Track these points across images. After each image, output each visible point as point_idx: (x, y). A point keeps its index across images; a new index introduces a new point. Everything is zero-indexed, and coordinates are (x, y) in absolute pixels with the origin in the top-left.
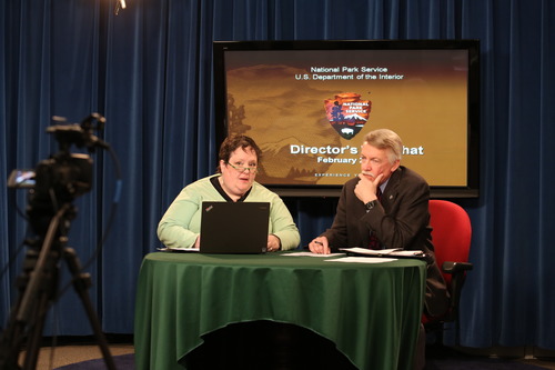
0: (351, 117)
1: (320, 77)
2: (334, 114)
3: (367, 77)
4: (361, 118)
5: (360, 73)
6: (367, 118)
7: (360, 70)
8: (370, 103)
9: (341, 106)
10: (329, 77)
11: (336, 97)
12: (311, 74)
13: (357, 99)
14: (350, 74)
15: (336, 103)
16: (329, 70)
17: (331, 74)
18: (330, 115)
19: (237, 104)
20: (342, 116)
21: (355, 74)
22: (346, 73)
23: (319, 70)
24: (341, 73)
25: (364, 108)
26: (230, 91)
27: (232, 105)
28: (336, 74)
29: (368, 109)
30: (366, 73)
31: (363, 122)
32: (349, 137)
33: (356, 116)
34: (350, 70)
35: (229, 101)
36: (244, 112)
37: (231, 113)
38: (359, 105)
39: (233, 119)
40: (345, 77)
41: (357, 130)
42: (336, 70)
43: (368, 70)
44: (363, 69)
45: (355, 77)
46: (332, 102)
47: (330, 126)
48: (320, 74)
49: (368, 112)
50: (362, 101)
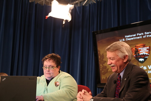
0: (142, 54)
1: (129, 39)
2: (135, 53)
3: (148, 36)
4: (146, 54)
5: (144, 35)
6: (149, 53)
7: (144, 34)
8: (150, 47)
9: (138, 50)
10: (132, 39)
11: (136, 46)
12: (125, 38)
13: (144, 46)
14: (140, 36)
15: (136, 49)
16: (132, 36)
17: (133, 37)
18: (134, 54)
19: (101, 53)
20: (139, 54)
21: (142, 36)
22: (139, 36)
23: (128, 36)
24: (136, 36)
25: (147, 49)
26: (99, 49)
27: (100, 54)
28: (135, 37)
29: (149, 49)
30: (147, 34)
31: (148, 56)
32: (142, 62)
33: (144, 53)
34: (140, 34)
35: (99, 52)
36: (103, 56)
37: (99, 57)
38: (145, 49)
39: (100, 59)
40: (138, 38)
41: (145, 59)
42: (135, 35)
43: (148, 33)
44: (146, 33)
45: (142, 37)
46: (134, 48)
47: (134, 58)
48: (128, 38)
49: (149, 51)
50: (146, 47)
